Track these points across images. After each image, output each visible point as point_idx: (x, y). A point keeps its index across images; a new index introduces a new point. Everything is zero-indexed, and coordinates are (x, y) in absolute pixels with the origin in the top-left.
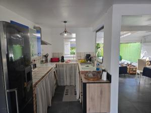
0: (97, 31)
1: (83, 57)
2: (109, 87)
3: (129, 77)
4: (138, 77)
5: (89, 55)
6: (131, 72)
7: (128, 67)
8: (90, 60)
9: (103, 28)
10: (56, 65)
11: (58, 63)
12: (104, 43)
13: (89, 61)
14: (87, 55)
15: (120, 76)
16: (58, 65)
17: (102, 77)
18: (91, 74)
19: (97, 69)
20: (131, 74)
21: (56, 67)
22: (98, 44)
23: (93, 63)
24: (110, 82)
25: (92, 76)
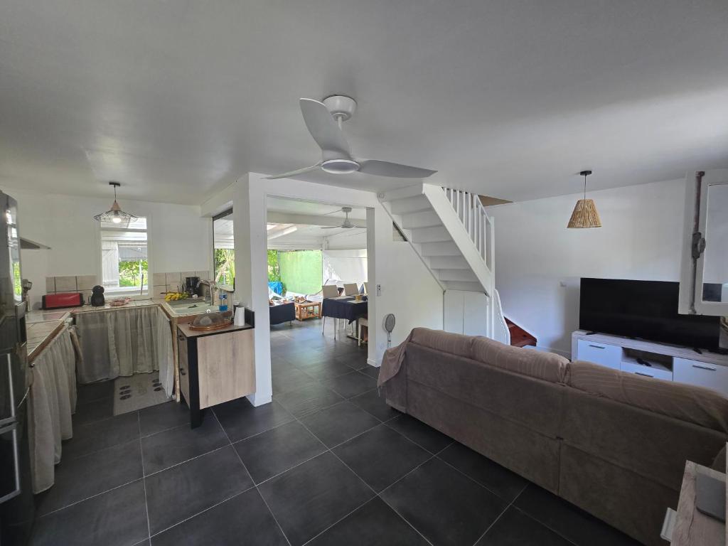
0: (216, 217)
1: (176, 286)
2: (252, 338)
3: (300, 327)
4: (320, 324)
5: (196, 280)
6: (304, 316)
7: (297, 305)
8: (199, 293)
9: (230, 211)
10: (73, 316)
11: (78, 311)
12: (237, 250)
13: (195, 296)
14: (188, 279)
15: (272, 329)
16: (84, 316)
17: (235, 320)
18: (207, 318)
19: (223, 308)
20: (304, 320)
21: (74, 322)
22: (220, 252)
23: (209, 297)
24: (254, 327)
25: (210, 322)
